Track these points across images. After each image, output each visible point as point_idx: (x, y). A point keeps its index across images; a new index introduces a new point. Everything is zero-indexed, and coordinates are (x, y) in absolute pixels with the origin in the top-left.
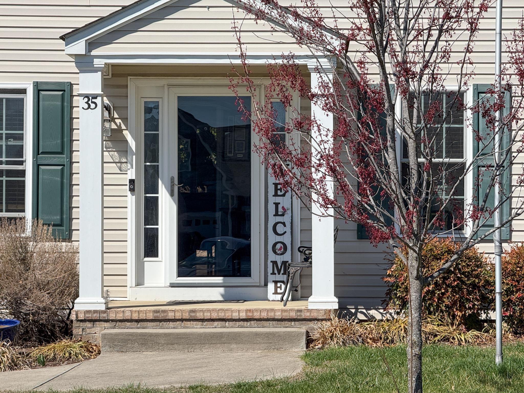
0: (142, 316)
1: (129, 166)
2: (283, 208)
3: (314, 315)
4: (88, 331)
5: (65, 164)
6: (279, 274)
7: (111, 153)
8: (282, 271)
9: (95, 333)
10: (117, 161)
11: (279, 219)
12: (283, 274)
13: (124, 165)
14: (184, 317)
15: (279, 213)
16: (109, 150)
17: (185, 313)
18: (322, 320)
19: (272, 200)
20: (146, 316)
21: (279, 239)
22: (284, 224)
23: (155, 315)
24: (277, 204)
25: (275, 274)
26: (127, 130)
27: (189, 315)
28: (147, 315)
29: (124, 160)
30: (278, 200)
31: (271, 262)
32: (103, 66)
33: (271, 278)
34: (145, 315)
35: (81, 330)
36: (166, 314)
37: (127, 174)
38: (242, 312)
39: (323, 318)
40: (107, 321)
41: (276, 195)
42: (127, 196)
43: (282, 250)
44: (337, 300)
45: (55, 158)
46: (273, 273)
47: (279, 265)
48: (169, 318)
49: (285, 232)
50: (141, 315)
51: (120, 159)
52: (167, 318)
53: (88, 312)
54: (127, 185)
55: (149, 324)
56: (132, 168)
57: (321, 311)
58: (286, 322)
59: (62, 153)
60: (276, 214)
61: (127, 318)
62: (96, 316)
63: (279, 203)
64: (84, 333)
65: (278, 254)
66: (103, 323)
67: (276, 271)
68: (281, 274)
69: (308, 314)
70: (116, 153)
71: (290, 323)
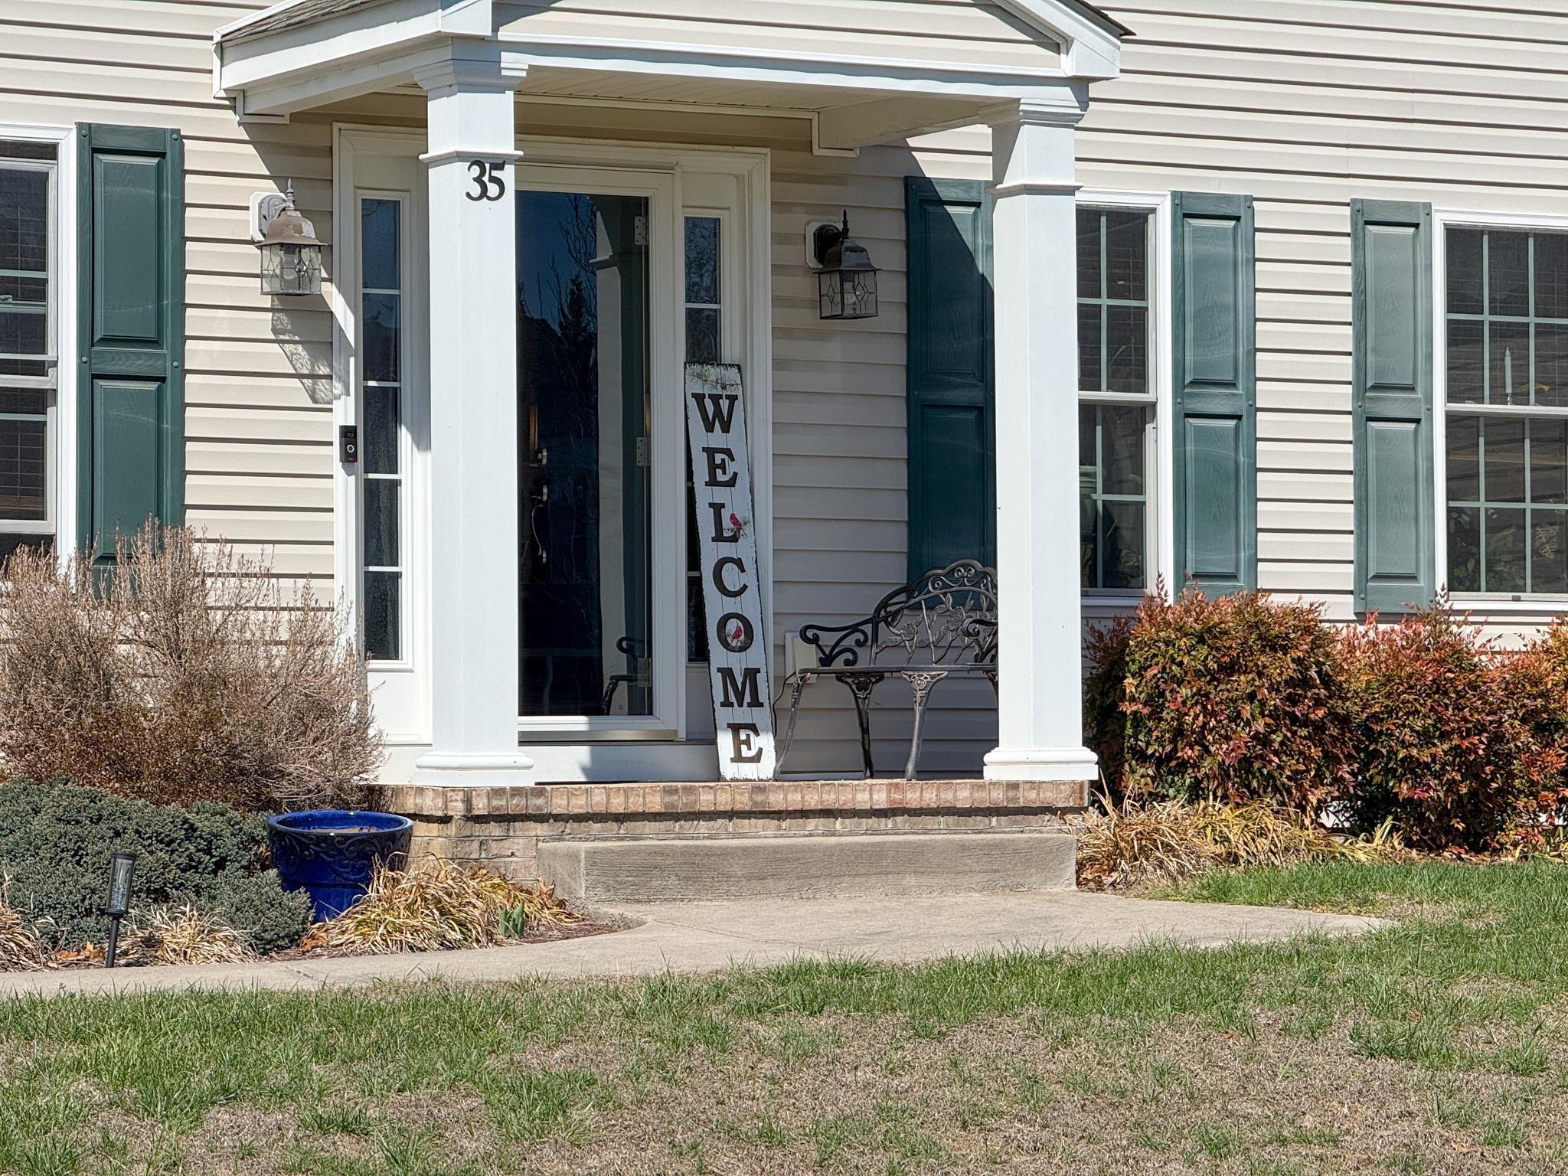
0: (634, 804)
1: (338, 388)
2: (733, 517)
3: (1048, 797)
4: (495, 848)
5: (169, 375)
6: (741, 705)
7: (289, 347)
8: (747, 699)
9: (513, 854)
10: (306, 372)
11: (726, 550)
12: (749, 705)
13: (322, 384)
14: (738, 807)
15: (725, 535)
16: (282, 337)
17: (742, 794)
18: (1065, 811)
19: (705, 496)
20: (644, 804)
21: (731, 605)
22: (739, 563)
23: (668, 799)
24: (717, 508)
25: (731, 705)
26: (330, 280)
27: (751, 799)
28: (647, 800)
29: (324, 370)
30: (720, 495)
31: (719, 670)
32: (524, 74)
33: (724, 716)
34: (641, 800)
35: (476, 844)
36: (692, 798)
37: (331, 410)
38: (879, 792)
39: (1066, 805)
40: (541, 818)
41: (713, 482)
42: (331, 477)
43: (742, 637)
44: (1094, 757)
45: (138, 356)
46: (727, 703)
47: (739, 680)
48: (702, 809)
49: (745, 587)
50: (631, 800)
51: (313, 365)
52: (697, 808)
53: (498, 792)
54: (331, 444)
55: (649, 827)
56: (348, 394)
57: (1062, 787)
58: (979, 818)
59: (155, 343)
60: (719, 537)
61: (597, 809)
62: (516, 805)
63: (723, 506)
64: (483, 856)
65: (733, 650)
66: (531, 824)
67: (733, 698)
68: (745, 704)
69: (1033, 795)
70: (300, 347)
71: (986, 820)
